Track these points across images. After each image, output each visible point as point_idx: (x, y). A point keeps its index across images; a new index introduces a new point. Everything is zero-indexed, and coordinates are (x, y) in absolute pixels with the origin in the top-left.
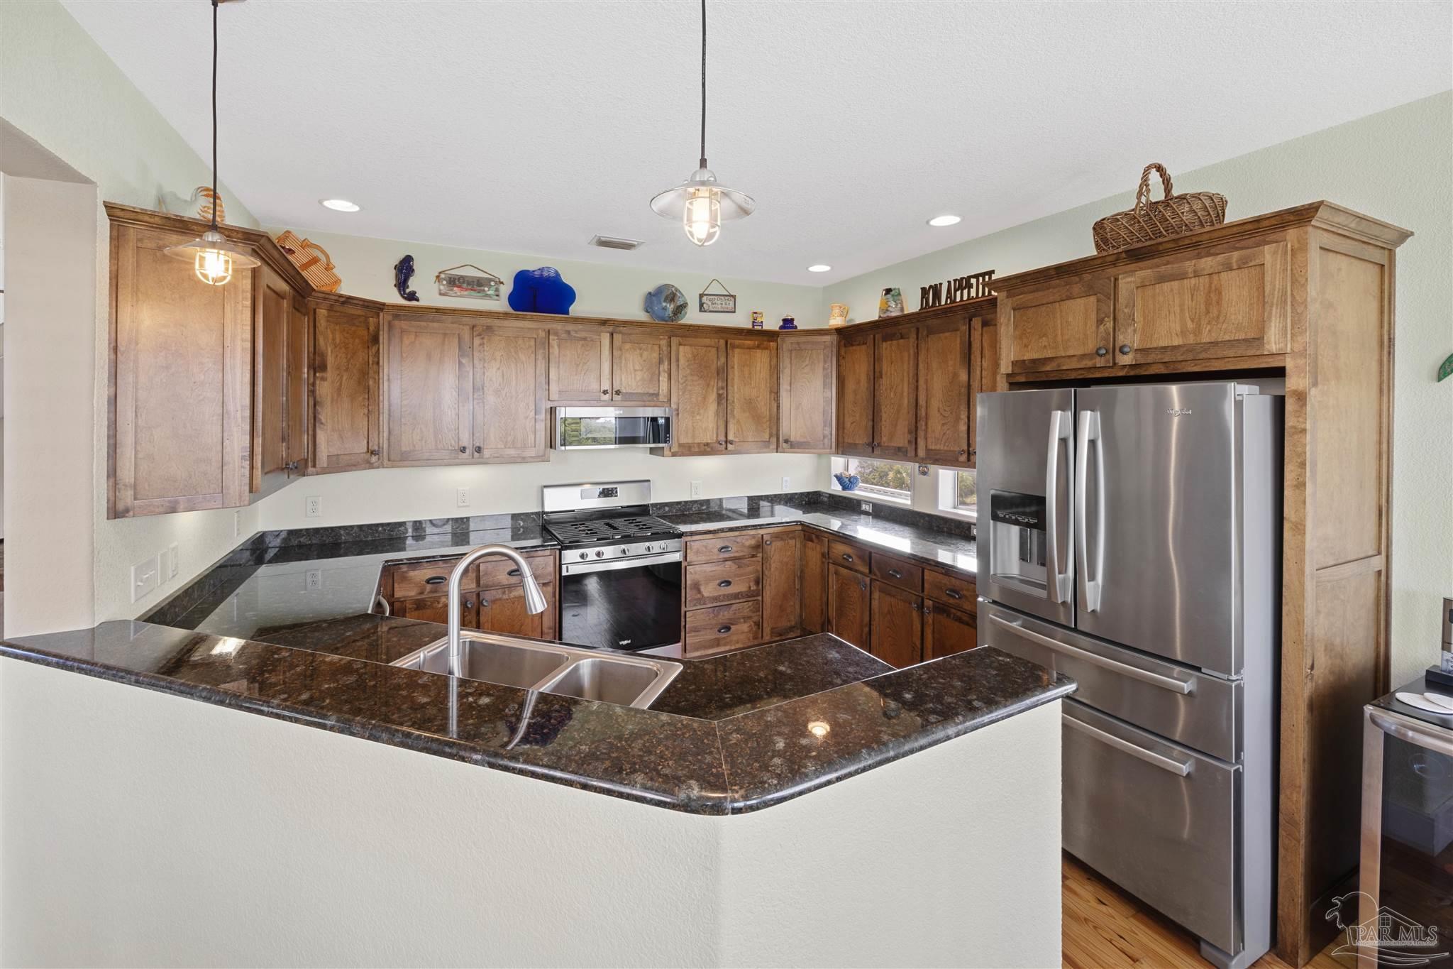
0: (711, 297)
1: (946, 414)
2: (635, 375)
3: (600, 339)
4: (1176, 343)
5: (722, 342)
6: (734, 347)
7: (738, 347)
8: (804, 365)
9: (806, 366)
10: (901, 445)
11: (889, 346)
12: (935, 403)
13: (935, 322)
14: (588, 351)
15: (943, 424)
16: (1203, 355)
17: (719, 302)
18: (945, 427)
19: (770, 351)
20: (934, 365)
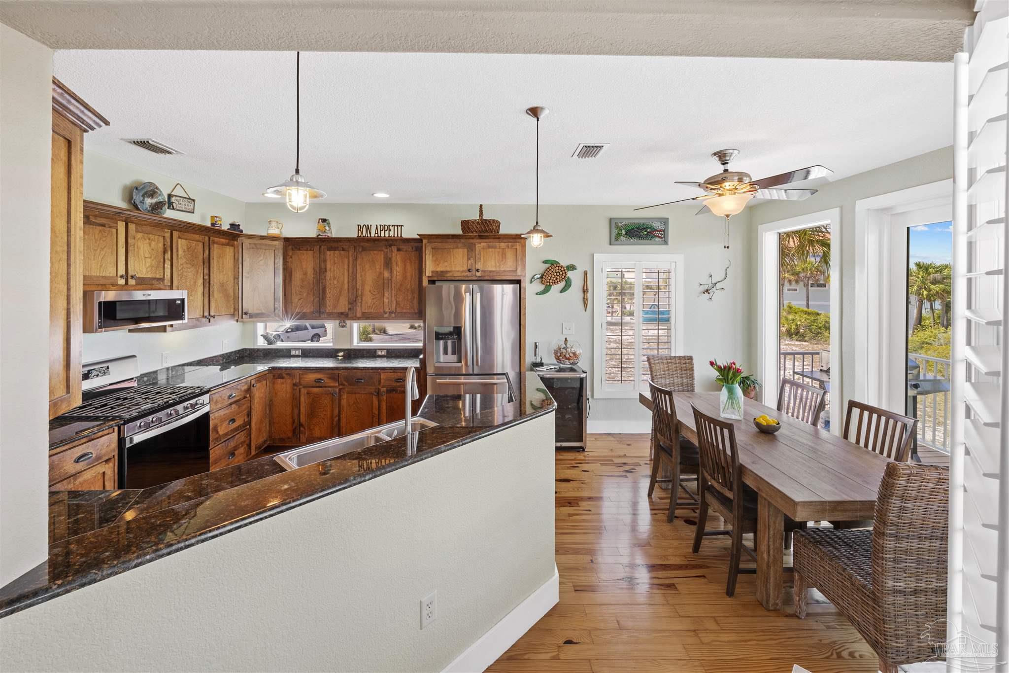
0: (179, 198)
1: (375, 293)
2: (145, 262)
3: (117, 227)
4: (493, 270)
5: (207, 238)
6: (214, 243)
7: (217, 243)
8: (260, 259)
9: (262, 260)
10: (343, 311)
11: (332, 254)
12: (367, 288)
13: (366, 244)
14: (105, 237)
15: (373, 299)
16: (503, 274)
17: (183, 203)
18: (375, 301)
19: (234, 248)
20: (367, 266)
